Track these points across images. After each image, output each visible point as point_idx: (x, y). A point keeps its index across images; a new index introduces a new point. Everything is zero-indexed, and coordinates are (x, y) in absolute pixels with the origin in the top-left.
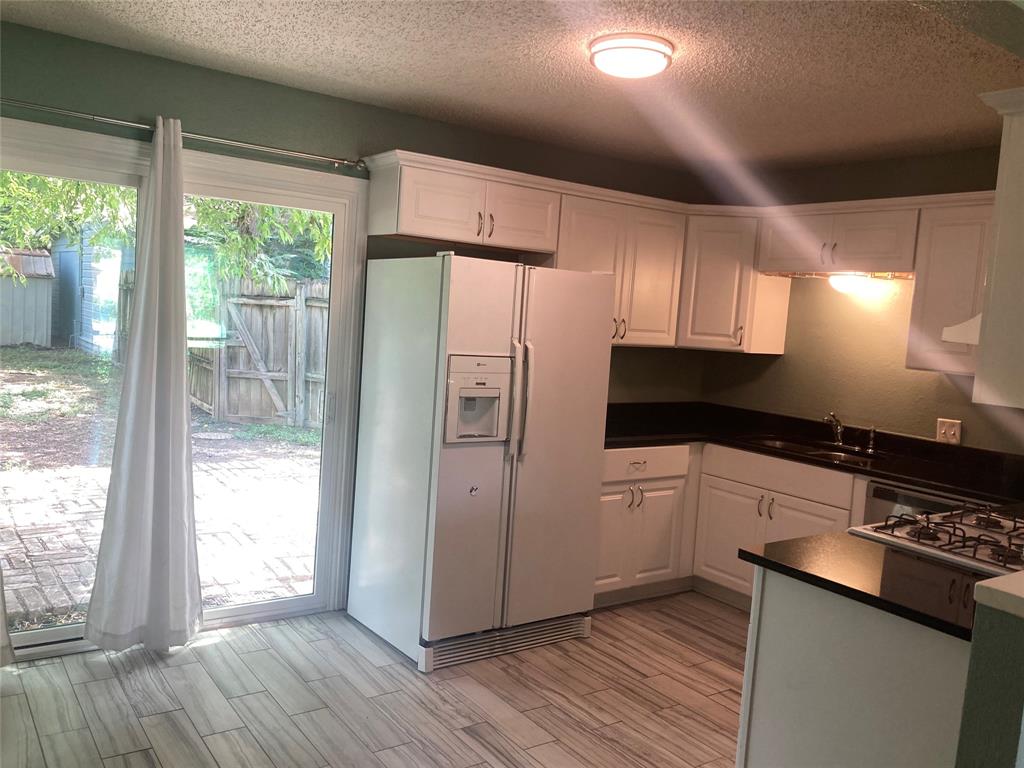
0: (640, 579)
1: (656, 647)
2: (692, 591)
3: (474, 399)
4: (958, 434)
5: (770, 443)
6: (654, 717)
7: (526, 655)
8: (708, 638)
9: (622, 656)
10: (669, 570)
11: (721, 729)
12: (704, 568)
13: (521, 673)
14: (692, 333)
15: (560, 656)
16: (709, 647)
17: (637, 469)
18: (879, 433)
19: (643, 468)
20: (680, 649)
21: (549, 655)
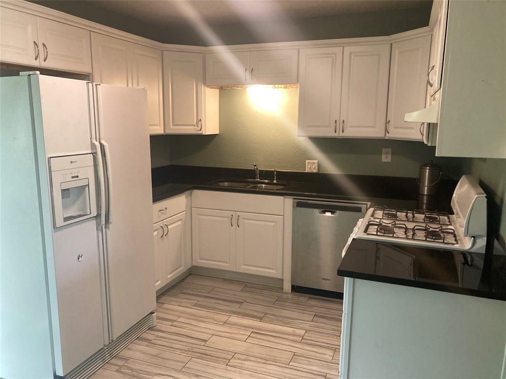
0: (170, 278)
1: (198, 319)
2: (191, 274)
3: (68, 189)
4: (317, 168)
5: (221, 184)
6: (229, 368)
7: (126, 353)
8: (220, 301)
9: (183, 331)
10: (182, 267)
11: (267, 360)
12: (199, 261)
13: (132, 369)
14: (173, 125)
15: (147, 346)
16: (224, 308)
17: (162, 214)
18: (279, 172)
19: (165, 211)
20: (210, 315)
21: (140, 347)
